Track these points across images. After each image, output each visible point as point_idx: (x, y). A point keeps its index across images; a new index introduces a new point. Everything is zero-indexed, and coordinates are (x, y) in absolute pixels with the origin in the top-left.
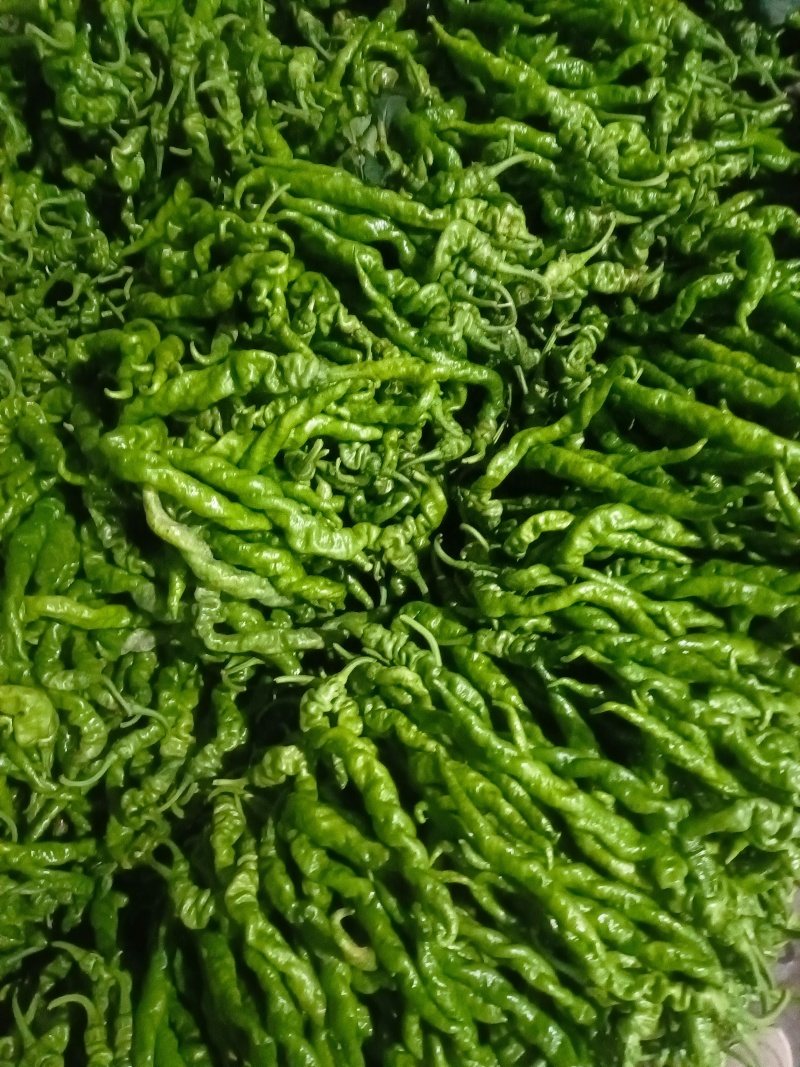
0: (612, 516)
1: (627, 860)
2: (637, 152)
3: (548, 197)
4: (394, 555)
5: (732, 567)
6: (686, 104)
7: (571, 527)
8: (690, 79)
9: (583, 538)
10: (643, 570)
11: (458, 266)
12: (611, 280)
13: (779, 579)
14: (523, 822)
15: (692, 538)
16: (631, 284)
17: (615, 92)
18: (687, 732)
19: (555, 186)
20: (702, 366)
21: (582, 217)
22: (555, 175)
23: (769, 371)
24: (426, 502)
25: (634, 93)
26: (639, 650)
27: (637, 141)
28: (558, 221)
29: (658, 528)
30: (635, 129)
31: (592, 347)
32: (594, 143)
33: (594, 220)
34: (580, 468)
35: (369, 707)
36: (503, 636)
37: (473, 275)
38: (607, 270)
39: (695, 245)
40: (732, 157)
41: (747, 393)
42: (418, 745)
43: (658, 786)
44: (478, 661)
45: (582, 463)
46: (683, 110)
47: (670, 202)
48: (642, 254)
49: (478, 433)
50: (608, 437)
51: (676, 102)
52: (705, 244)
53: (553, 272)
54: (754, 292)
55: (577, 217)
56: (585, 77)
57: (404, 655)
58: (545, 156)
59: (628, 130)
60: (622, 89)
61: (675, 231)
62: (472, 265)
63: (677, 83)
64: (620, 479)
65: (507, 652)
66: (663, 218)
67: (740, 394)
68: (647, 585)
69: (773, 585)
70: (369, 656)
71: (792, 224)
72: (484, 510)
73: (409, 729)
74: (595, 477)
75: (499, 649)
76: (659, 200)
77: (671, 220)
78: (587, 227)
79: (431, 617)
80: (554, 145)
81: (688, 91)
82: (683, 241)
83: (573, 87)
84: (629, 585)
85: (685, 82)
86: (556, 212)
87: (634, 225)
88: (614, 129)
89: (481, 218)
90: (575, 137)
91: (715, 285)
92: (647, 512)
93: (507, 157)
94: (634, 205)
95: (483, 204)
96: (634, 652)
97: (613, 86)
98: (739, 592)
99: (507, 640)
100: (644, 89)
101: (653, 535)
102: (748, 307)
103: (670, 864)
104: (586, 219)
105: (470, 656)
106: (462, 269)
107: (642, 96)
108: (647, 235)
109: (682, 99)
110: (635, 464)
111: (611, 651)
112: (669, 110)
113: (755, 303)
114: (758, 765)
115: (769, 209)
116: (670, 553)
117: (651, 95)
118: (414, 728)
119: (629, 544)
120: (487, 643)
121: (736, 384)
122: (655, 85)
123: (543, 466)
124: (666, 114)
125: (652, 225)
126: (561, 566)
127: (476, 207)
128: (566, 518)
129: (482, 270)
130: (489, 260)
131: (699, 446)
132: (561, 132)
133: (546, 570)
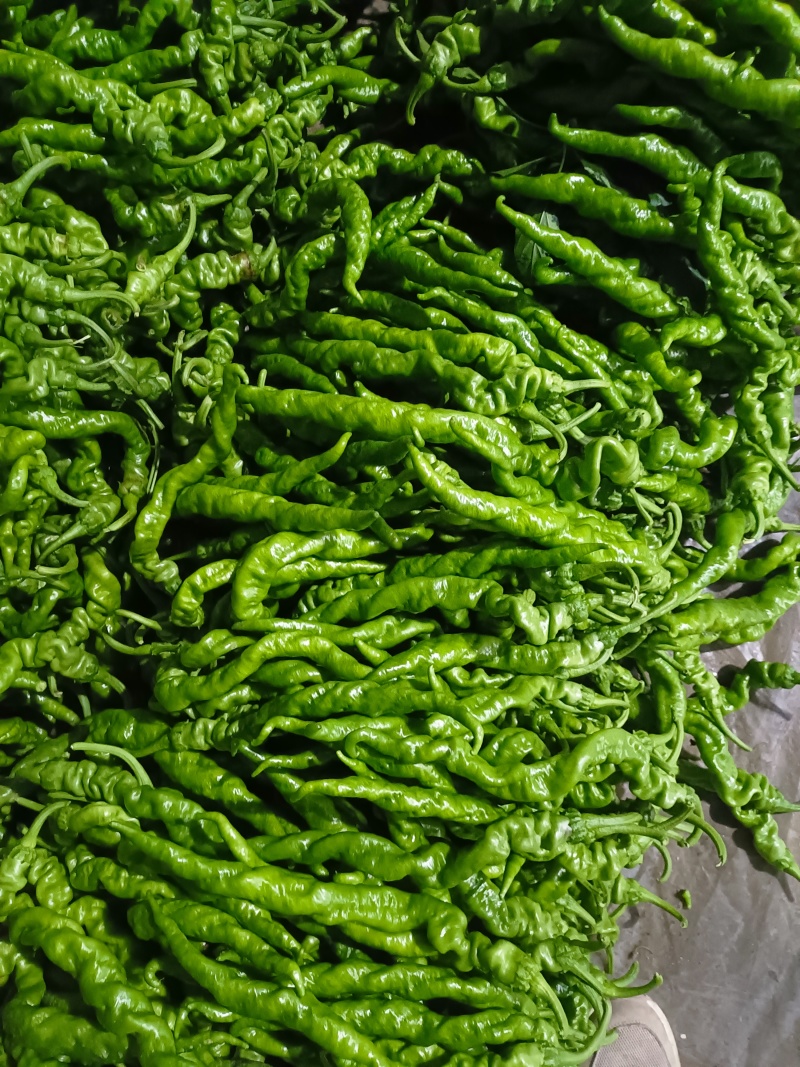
0: (272, 551)
1: (401, 931)
2: (198, 121)
3: (114, 197)
4: (61, 665)
5: (419, 564)
6: (233, 54)
7: (234, 577)
8: (225, 24)
9: (248, 586)
10: (335, 594)
11: (20, 306)
12: (218, 274)
13: (467, 563)
14: (266, 947)
15: (371, 545)
16: (243, 271)
17: (151, 58)
18: (412, 774)
19: (117, 183)
20: (331, 348)
21: (155, 211)
22: (110, 171)
23: (401, 333)
24: (91, 585)
25: (173, 55)
26: (335, 701)
27: (193, 109)
28: (131, 223)
29: (331, 544)
30: (185, 94)
31: (227, 351)
32: (132, 124)
33: (171, 210)
34: (231, 503)
35: (72, 863)
36: (200, 726)
37: (41, 313)
38: (209, 263)
39: (295, 210)
40: (304, 102)
41: (380, 366)
42: (132, 894)
43: (410, 837)
44: (185, 762)
45: (230, 497)
46: (233, 62)
47: (251, 169)
48: (245, 234)
49: (124, 489)
50: (262, 453)
51: (219, 54)
52: (304, 206)
53: (135, 285)
54: (355, 250)
55: (150, 212)
56: (114, 47)
57: (96, 788)
58: (90, 151)
59: (177, 98)
60: (157, 53)
61: (271, 199)
62: (36, 302)
63: (213, 32)
64: (276, 503)
65: (210, 742)
66: (250, 189)
67: (375, 370)
68: (339, 614)
69: (464, 572)
70: (58, 800)
71: (388, 160)
72: (155, 576)
73: (117, 877)
74: (249, 508)
75: (201, 742)
76: (238, 170)
77: (261, 188)
78: (165, 220)
79: (122, 725)
80: (92, 135)
81: (229, 38)
82: (281, 208)
83: (104, 63)
84: (321, 621)
85: (220, 29)
86: (128, 211)
87: (223, 205)
88: (161, 100)
89: (27, 243)
90: (110, 122)
91: (318, 252)
92: (311, 534)
93: (31, 166)
94: (213, 182)
95: (22, 228)
96: (330, 706)
97: (147, 52)
98: (430, 591)
99: (206, 728)
100: (182, 48)
101: (328, 554)
102: (355, 270)
103: (443, 923)
104: (161, 212)
105: (173, 759)
106: (26, 310)
107: (181, 55)
108: (240, 211)
109: (226, 49)
110: (289, 482)
111: (308, 711)
112: (216, 66)
113: (361, 263)
114: (493, 786)
115: (361, 150)
116: (357, 565)
117: (192, 53)
118: (124, 874)
119: (309, 573)
120: (184, 740)
121: (368, 359)
122: (192, 39)
123: (195, 510)
124: (214, 71)
125: (242, 199)
126: (237, 626)
127: (14, 233)
128: (226, 568)
129: (50, 306)
130: (49, 292)
131: (343, 443)
132: (95, 119)
133: (223, 634)
